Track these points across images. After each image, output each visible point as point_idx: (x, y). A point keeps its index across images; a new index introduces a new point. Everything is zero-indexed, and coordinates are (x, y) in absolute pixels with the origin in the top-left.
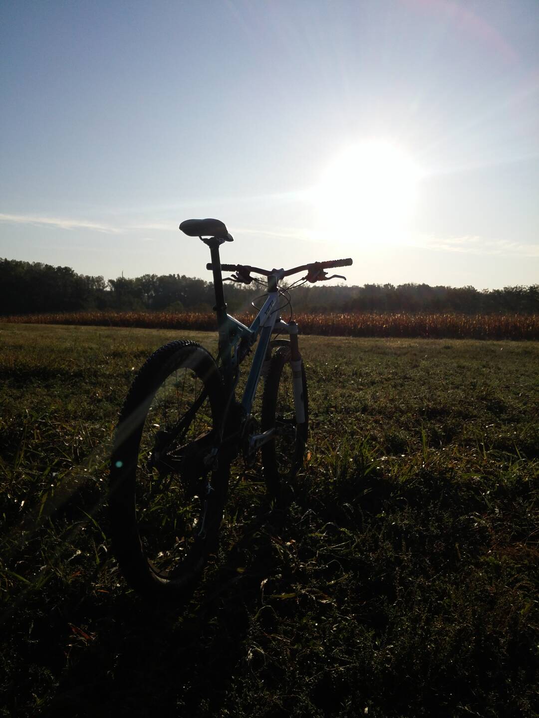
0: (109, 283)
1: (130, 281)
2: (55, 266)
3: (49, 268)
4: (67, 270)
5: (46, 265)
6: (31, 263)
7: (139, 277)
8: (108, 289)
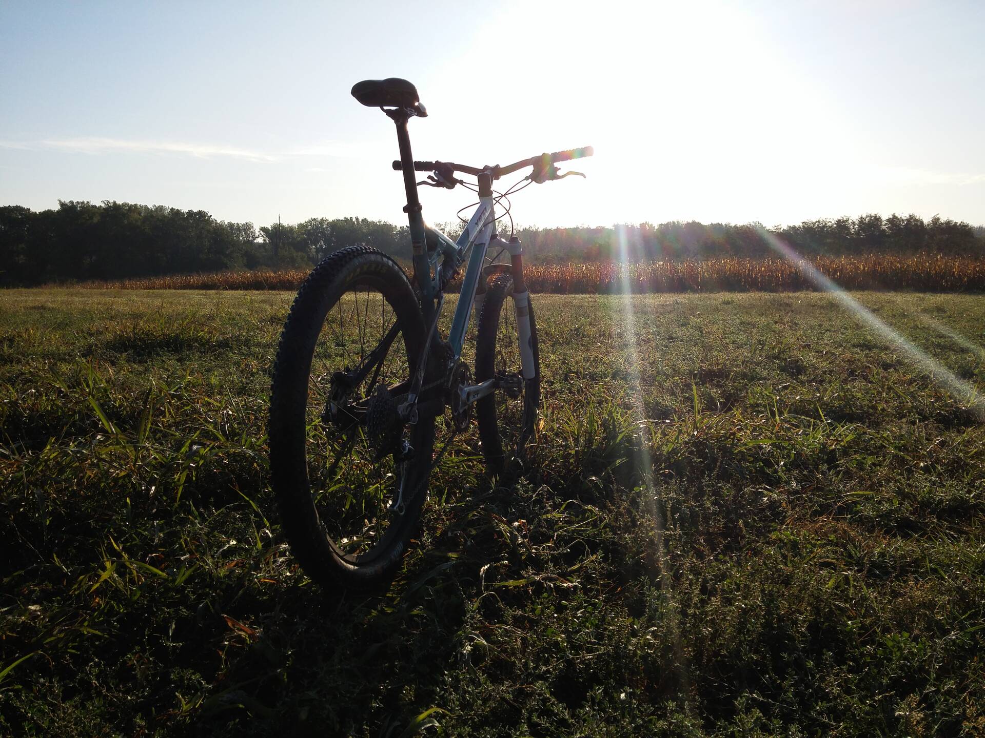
0: (261, 232)
1: (291, 229)
2: (185, 210)
3: (176, 213)
4: (201, 215)
5: (172, 209)
6: (150, 206)
7: (303, 222)
8: (260, 240)
